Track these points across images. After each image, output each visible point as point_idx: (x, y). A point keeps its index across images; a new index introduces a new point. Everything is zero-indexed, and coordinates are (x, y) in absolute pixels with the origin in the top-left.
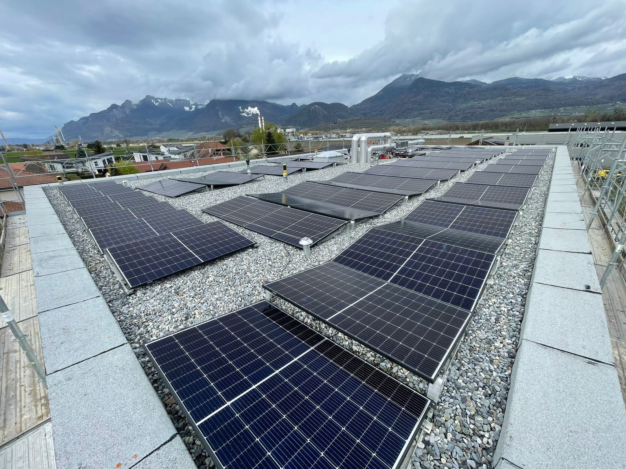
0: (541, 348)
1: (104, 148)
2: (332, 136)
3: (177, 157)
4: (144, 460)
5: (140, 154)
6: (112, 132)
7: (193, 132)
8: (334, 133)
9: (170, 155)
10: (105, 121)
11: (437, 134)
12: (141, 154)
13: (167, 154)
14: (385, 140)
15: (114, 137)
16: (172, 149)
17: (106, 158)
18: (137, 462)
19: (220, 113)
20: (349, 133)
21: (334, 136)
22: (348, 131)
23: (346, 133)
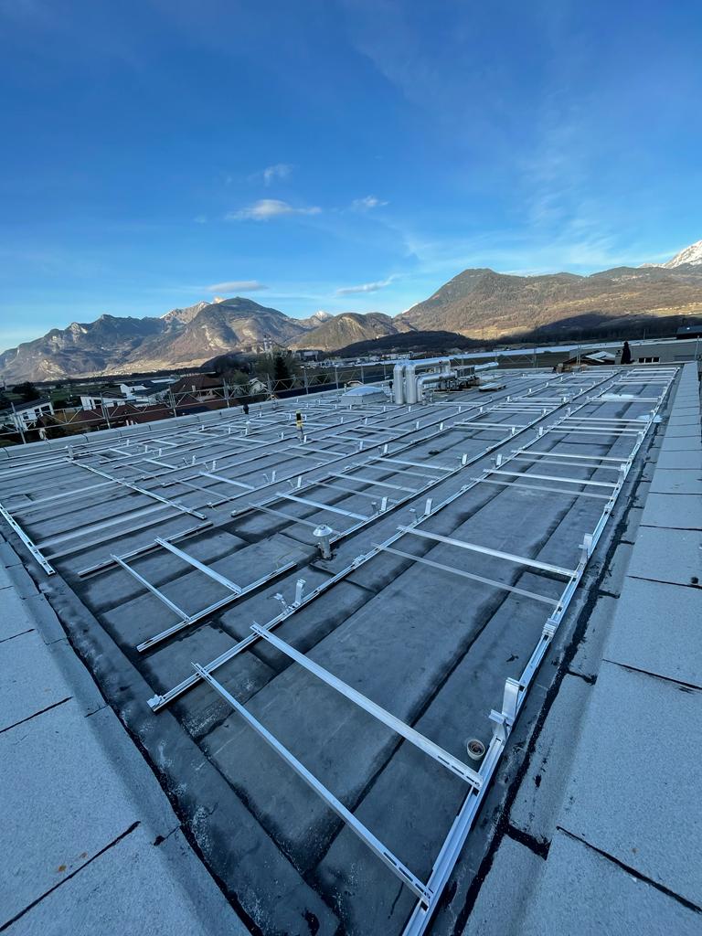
0: (624, 672)
1: (38, 392)
2: (371, 359)
3: (146, 399)
4: (95, 860)
5: (90, 398)
6: (49, 368)
7: (169, 363)
8: (373, 355)
9: (135, 397)
10: (40, 354)
11: (521, 349)
12: (93, 399)
13: (130, 396)
14: (441, 368)
15: (53, 375)
16: (138, 388)
17: (39, 407)
18: (85, 862)
19: (207, 334)
20: (394, 353)
21: (374, 358)
22: (393, 350)
23: (391, 353)
